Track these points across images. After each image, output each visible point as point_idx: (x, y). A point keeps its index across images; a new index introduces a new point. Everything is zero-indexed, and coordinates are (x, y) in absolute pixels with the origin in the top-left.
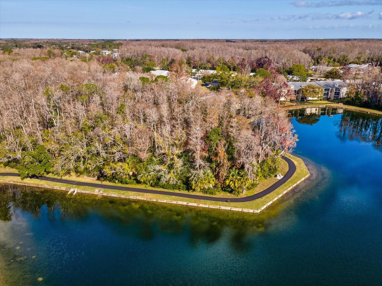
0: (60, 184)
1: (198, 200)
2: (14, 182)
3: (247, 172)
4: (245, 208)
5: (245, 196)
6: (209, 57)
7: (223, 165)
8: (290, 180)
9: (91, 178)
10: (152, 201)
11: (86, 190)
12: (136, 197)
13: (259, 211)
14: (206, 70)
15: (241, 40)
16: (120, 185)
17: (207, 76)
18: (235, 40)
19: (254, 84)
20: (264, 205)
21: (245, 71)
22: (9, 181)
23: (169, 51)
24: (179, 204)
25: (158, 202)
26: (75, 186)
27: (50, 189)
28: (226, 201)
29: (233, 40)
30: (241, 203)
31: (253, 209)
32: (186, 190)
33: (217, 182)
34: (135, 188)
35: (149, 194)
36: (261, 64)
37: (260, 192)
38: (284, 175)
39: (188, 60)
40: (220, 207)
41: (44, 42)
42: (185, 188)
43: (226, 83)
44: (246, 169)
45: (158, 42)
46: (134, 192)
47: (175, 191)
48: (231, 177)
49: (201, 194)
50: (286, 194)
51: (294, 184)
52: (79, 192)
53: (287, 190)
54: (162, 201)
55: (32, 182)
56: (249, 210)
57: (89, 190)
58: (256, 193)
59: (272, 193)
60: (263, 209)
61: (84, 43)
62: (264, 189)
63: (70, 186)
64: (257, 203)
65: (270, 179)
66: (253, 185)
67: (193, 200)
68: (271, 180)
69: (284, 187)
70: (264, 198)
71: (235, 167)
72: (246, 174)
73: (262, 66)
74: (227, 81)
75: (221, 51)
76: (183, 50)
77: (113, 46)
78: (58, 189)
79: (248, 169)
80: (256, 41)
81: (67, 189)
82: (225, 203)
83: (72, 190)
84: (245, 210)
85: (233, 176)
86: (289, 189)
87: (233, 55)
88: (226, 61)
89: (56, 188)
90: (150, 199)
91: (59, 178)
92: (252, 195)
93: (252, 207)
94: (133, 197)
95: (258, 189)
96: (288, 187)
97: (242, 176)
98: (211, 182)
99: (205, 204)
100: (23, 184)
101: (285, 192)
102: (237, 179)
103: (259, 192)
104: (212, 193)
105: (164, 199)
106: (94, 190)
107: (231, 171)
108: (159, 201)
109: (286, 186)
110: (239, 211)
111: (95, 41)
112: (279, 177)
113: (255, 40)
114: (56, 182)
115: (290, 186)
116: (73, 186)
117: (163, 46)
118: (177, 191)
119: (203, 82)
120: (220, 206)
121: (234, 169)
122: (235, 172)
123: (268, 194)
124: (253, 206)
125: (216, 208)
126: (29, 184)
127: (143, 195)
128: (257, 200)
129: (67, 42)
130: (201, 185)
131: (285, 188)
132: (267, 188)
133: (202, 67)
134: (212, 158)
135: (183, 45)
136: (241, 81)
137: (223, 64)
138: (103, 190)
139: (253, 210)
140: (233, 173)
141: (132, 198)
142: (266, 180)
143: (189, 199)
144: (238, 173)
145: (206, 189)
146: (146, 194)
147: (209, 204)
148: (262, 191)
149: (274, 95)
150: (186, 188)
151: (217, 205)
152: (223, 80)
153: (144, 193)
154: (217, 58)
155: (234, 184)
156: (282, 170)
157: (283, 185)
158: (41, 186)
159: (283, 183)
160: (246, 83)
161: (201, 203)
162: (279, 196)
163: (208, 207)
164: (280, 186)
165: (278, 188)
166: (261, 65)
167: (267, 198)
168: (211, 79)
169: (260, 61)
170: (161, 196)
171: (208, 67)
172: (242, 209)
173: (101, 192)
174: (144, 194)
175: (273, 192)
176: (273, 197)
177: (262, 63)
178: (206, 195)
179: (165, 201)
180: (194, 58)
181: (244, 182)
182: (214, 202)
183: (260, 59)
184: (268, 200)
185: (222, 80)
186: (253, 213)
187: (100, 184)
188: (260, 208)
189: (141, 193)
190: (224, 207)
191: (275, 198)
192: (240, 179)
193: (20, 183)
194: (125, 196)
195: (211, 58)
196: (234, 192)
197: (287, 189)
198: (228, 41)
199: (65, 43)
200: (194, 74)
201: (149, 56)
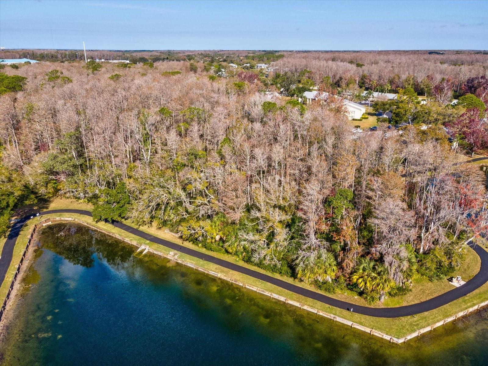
0: (133, 235)
1: (303, 297)
2: (87, 224)
3: (389, 268)
4: (376, 329)
5: (383, 307)
6: (392, 76)
7: (350, 250)
8: (477, 291)
9: (173, 234)
10: (238, 285)
11: (158, 251)
12: (217, 274)
13: (401, 341)
14: (383, 94)
15: (453, 51)
16: (204, 251)
17: (382, 102)
18: (445, 51)
19: (451, 118)
20: (414, 331)
21: (441, 97)
22: (83, 222)
23: (337, 66)
24: (275, 299)
25: (245, 288)
26: (148, 242)
27: (121, 240)
28: (348, 310)
29: (442, 51)
30: (372, 318)
31: (391, 335)
32: (291, 276)
33: (340, 274)
34: (221, 259)
35: (236, 273)
36: (473, 87)
37: (413, 303)
38: (467, 280)
39: (362, 79)
40: (334, 318)
41: (198, 54)
42: (289, 273)
43: (404, 115)
44: (387, 264)
45: (329, 54)
46: (218, 266)
47: (274, 275)
48: (361, 271)
49: (312, 289)
50: (463, 317)
51: (482, 302)
52: (151, 251)
53: (466, 311)
54: (251, 288)
55: (105, 228)
56: (382, 334)
57: (162, 251)
58: (405, 304)
59: (434, 310)
60: (409, 338)
61: (240, 55)
62: (422, 301)
63: (143, 240)
64: (402, 325)
65: (438, 283)
66: (402, 290)
67: (295, 295)
68: (441, 285)
69: (461, 303)
70: (417, 317)
71: (370, 256)
72: (386, 271)
73: (475, 90)
74: (405, 111)
75: (412, 68)
76: (358, 65)
77: (272, 59)
78: (129, 242)
79: (391, 265)
80: (478, 53)
81: (138, 245)
82: (345, 312)
83: (143, 247)
84: (376, 333)
85: (364, 269)
86: (471, 310)
87: (430, 73)
88: (417, 82)
89: (127, 240)
90: (235, 281)
91: (136, 227)
92: (397, 306)
93: (390, 330)
94: (213, 272)
95: (412, 297)
96: (469, 304)
97: (379, 274)
98: (328, 272)
99: (312, 306)
100: (96, 228)
101: (461, 314)
102: (369, 276)
103: (410, 304)
104: (328, 290)
105: (254, 286)
106: (168, 253)
107: (363, 261)
108: (247, 287)
109: (466, 304)
110: (365, 332)
111: (254, 52)
112: (458, 283)
113: (477, 51)
114: (130, 232)
115: (474, 305)
116: (146, 241)
117: (333, 60)
118: (277, 276)
119: (373, 110)
120: (334, 316)
121: (368, 258)
122: (369, 264)
123: (427, 311)
124: (392, 329)
125: (329, 317)
126: (101, 230)
127: (227, 273)
128: (403, 318)
129: (222, 54)
130: (311, 275)
131: (464, 307)
132: (427, 299)
133: (377, 89)
134: (332, 236)
135: (361, 59)
136: (430, 112)
137: (412, 85)
138: (179, 253)
139: (390, 337)
140: (365, 265)
141: (212, 274)
142: (430, 283)
143: (291, 292)
144: (374, 268)
145: (320, 281)
146: (232, 272)
147: (319, 308)
148: (416, 302)
149: (483, 137)
150: (291, 274)
151: (331, 313)
152: (400, 110)
153: (230, 270)
154: (404, 77)
155: (366, 283)
156: (465, 270)
157: (460, 300)
158: (112, 234)
159: (463, 296)
160: (437, 116)
161: (306, 304)
162: (446, 319)
163: (316, 312)
164: (455, 301)
165: (450, 303)
166: (473, 89)
167: (422, 318)
168: (387, 106)
169: (471, 83)
170: (252, 279)
171: (386, 89)
172: (370, 329)
173: (176, 257)
174: (229, 272)
175: (437, 309)
176: (435, 320)
177: (476, 85)
178: (319, 292)
179: (255, 289)
180: (371, 76)
181: (381, 284)
182: (327, 306)
183: (472, 80)
184: (423, 323)
185: (398, 110)
186: (390, 342)
187: (179, 244)
188: (404, 334)
189: (226, 269)
190: (342, 319)
191: (438, 321)
192: (376, 278)
193: (93, 226)
194: (203, 269)
195: (396, 76)
196: (365, 295)
197: (466, 308)
198: (431, 53)
199: (220, 55)
200: (366, 98)
201: (308, 72)
